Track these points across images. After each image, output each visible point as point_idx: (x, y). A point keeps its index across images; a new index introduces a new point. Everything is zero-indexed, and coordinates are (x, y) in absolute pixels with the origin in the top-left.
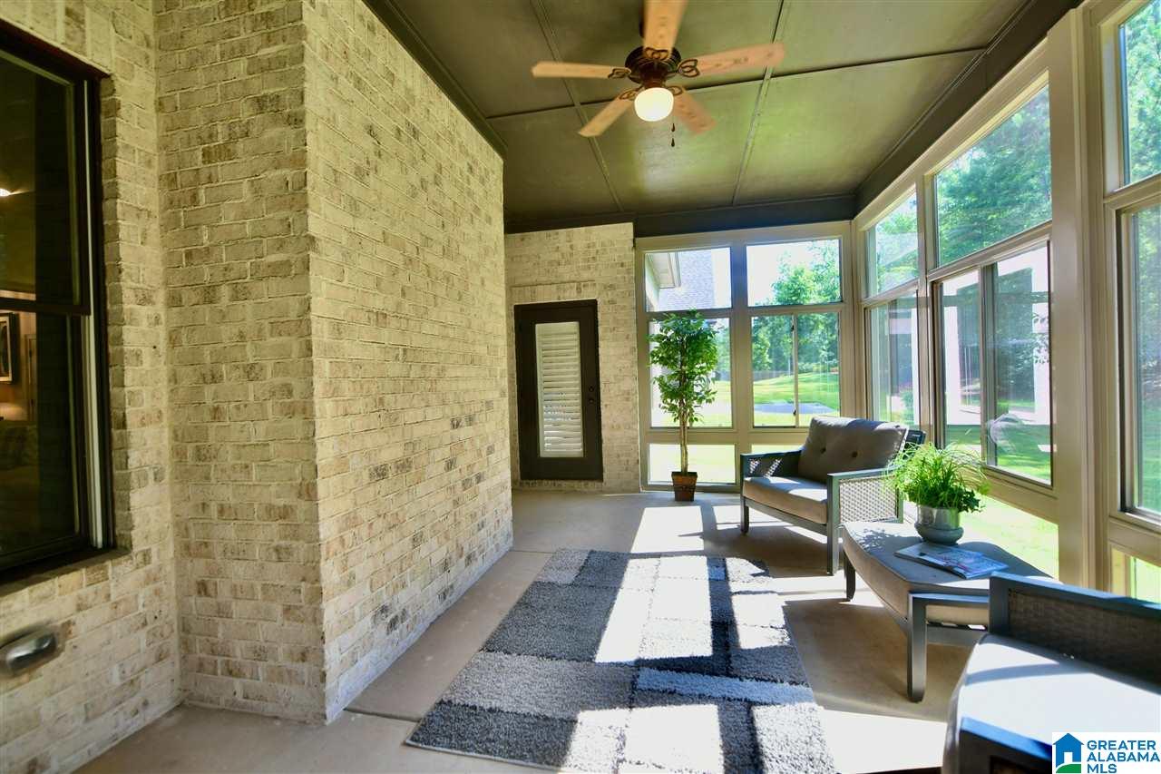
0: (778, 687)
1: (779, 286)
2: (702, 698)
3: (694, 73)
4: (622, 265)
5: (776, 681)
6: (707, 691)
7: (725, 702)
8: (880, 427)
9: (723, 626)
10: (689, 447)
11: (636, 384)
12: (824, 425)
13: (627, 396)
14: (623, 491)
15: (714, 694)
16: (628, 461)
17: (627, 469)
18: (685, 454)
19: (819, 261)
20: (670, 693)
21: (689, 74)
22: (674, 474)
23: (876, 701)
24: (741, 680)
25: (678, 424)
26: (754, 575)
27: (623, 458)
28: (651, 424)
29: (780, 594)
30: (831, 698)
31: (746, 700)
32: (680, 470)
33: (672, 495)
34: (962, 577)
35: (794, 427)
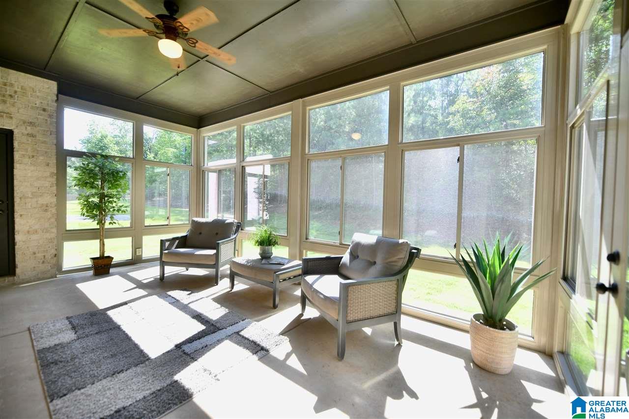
0: (239, 324)
1: (89, 142)
2: (219, 341)
3: (193, 45)
4: (44, 110)
5: (237, 323)
6: (218, 338)
7: (229, 337)
8: (226, 222)
9: (199, 317)
10: (106, 241)
11: (54, 200)
12: (199, 222)
13: (45, 208)
14: (39, 279)
15: (222, 337)
16: (44, 256)
17: (43, 262)
18: (102, 245)
19: (117, 133)
20: (205, 347)
21: (192, 45)
22: (93, 259)
23: (267, 313)
24: (226, 329)
25: (98, 227)
26: (188, 294)
27: (40, 255)
28: (66, 228)
29: (207, 297)
30: (256, 319)
31: (235, 333)
32: (98, 256)
33: (91, 272)
34: (284, 265)
35: (167, 225)
